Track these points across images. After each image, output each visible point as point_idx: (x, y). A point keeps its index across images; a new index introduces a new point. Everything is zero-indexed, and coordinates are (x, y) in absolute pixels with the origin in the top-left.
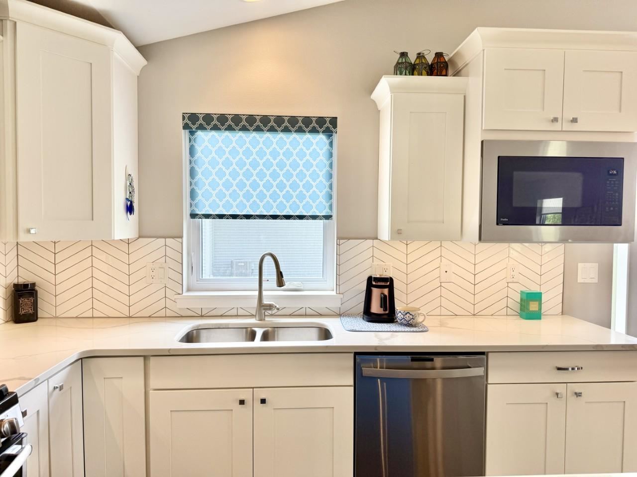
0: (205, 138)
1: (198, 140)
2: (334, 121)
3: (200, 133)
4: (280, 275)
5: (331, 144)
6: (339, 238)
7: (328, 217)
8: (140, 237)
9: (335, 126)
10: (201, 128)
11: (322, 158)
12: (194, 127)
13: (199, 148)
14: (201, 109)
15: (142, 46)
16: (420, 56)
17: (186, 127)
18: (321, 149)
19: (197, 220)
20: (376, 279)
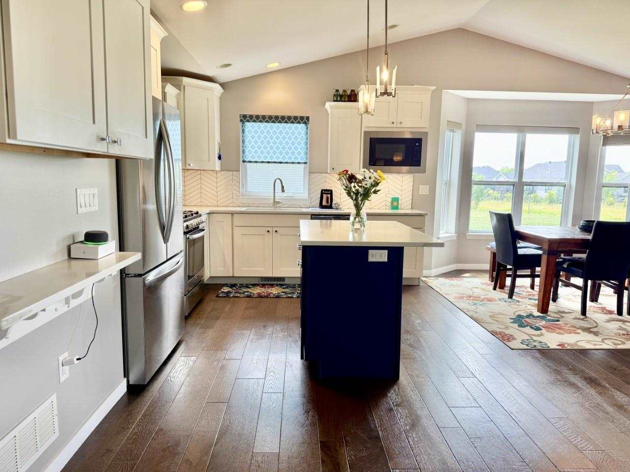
0: (249, 125)
1: (246, 126)
2: (308, 118)
3: (247, 124)
4: (283, 187)
5: (307, 128)
6: (309, 173)
7: (305, 163)
8: (222, 170)
9: (308, 121)
10: (248, 121)
11: (303, 135)
12: (245, 121)
13: (246, 130)
14: (248, 113)
15: (222, 83)
16: (345, 91)
17: (241, 121)
18: (302, 131)
19: (245, 163)
20: (325, 190)
